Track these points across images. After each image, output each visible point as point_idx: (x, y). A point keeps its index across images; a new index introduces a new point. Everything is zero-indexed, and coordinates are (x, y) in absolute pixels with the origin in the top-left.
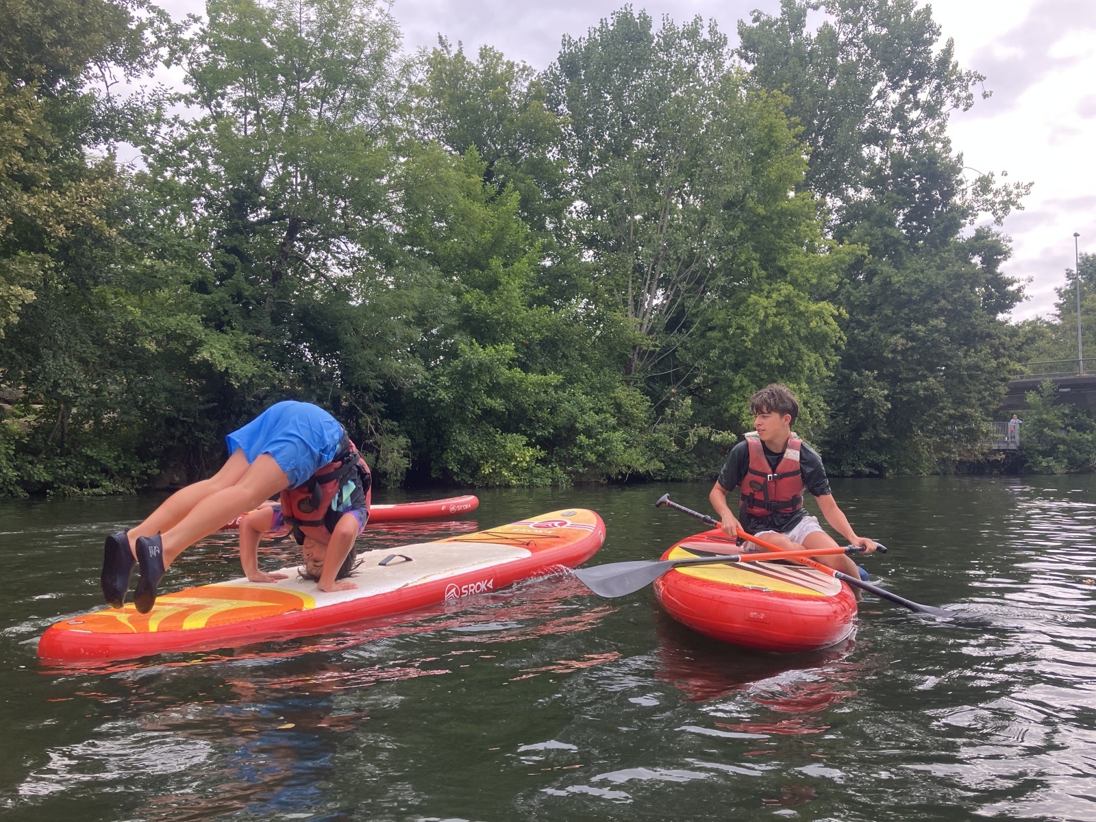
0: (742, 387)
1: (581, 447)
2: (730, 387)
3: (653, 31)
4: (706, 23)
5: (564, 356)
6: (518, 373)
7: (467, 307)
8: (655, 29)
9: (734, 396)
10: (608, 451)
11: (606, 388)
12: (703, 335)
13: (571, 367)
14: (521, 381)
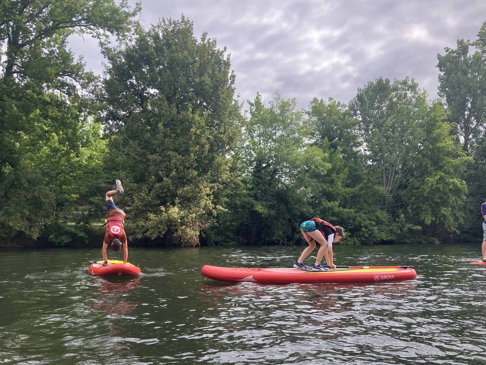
0: (426, 209)
1: (363, 232)
2: (422, 210)
3: (391, 84)
4: (410, 79)
5: (358, 201)
6: (341, 209)
7: (324, 190)
8: (391, 83)
9: (423, 213)
10: (373, 233)
11: (374, 211)
12: (411, 191)
13: (361, 205)
14: (342, 211)
